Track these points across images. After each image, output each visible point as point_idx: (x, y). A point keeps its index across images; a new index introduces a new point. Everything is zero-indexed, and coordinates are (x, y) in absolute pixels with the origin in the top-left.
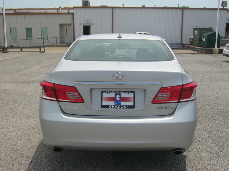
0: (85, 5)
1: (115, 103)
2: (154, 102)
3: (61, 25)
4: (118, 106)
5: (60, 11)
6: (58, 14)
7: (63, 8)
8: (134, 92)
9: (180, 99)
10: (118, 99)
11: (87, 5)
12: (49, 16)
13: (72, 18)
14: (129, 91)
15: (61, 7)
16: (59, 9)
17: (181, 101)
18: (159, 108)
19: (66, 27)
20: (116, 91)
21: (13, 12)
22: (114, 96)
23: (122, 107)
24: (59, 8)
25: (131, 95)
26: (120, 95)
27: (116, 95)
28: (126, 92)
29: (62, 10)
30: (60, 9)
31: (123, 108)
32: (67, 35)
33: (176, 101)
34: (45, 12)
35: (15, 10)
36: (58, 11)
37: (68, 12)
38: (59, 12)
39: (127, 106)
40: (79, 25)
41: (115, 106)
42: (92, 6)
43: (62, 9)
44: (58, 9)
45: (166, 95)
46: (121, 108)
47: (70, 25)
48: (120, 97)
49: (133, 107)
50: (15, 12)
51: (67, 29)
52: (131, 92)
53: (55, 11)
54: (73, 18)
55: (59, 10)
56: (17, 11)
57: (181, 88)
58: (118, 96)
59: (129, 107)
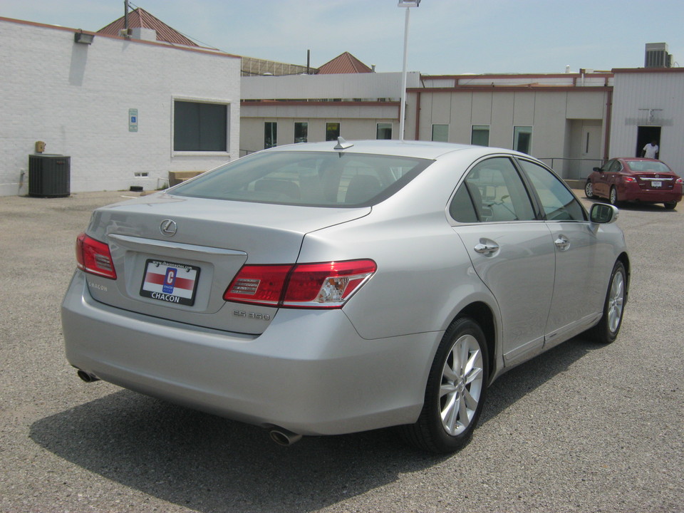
0: (654, 64)
1: (164, 288)
2: (227, 296)
3: (572, 124)
4: (165, 295)
5: (582, 82)
6: (574, 89)
7: (591, 72)
8: (198, 270)
9: (282, 298)
10: (170, 281)
11: (658, 64)
12: (540, 97)
13: (606, 102)
14: (189, 266)
15: (584, 70)
16: (579, 76)
17: (286, 303)
18: (236, 313)
19: (586, 129)
20: (169, 263)
21: (451, 84)
22: (165, 274)
23: (172, 299)
24: (578, 72)
25: (191, 276)
26: (175, 271)
27: (169, 270)
28: (185, 266)
29: (588, 80)
30: (583, 75)
31: (173, 302)
32: (587, 152)
33: (276, 303)
34: (529, 85)
35: (457, 78)
36: (575, 82)
37: (606, 85)
38: (578, 85)
39: (180, 298)
40: (626, 124)
41: (161, 294)
42: (676, 66)
43: (587, 76)
44: (575, 77)
45: (253, 285)
46: (169, 301)
47: (599, 122)
48: (175, 278)
49: (191, 302)
50: (457, 84)
51: (588, 134)
52: (194, 268)
53: (567, 82)
54: (609, 104)
55: (578, 80)
56: (462, 82)
57: (287, 270)
58: (171, 274)
59: (183, 301)
